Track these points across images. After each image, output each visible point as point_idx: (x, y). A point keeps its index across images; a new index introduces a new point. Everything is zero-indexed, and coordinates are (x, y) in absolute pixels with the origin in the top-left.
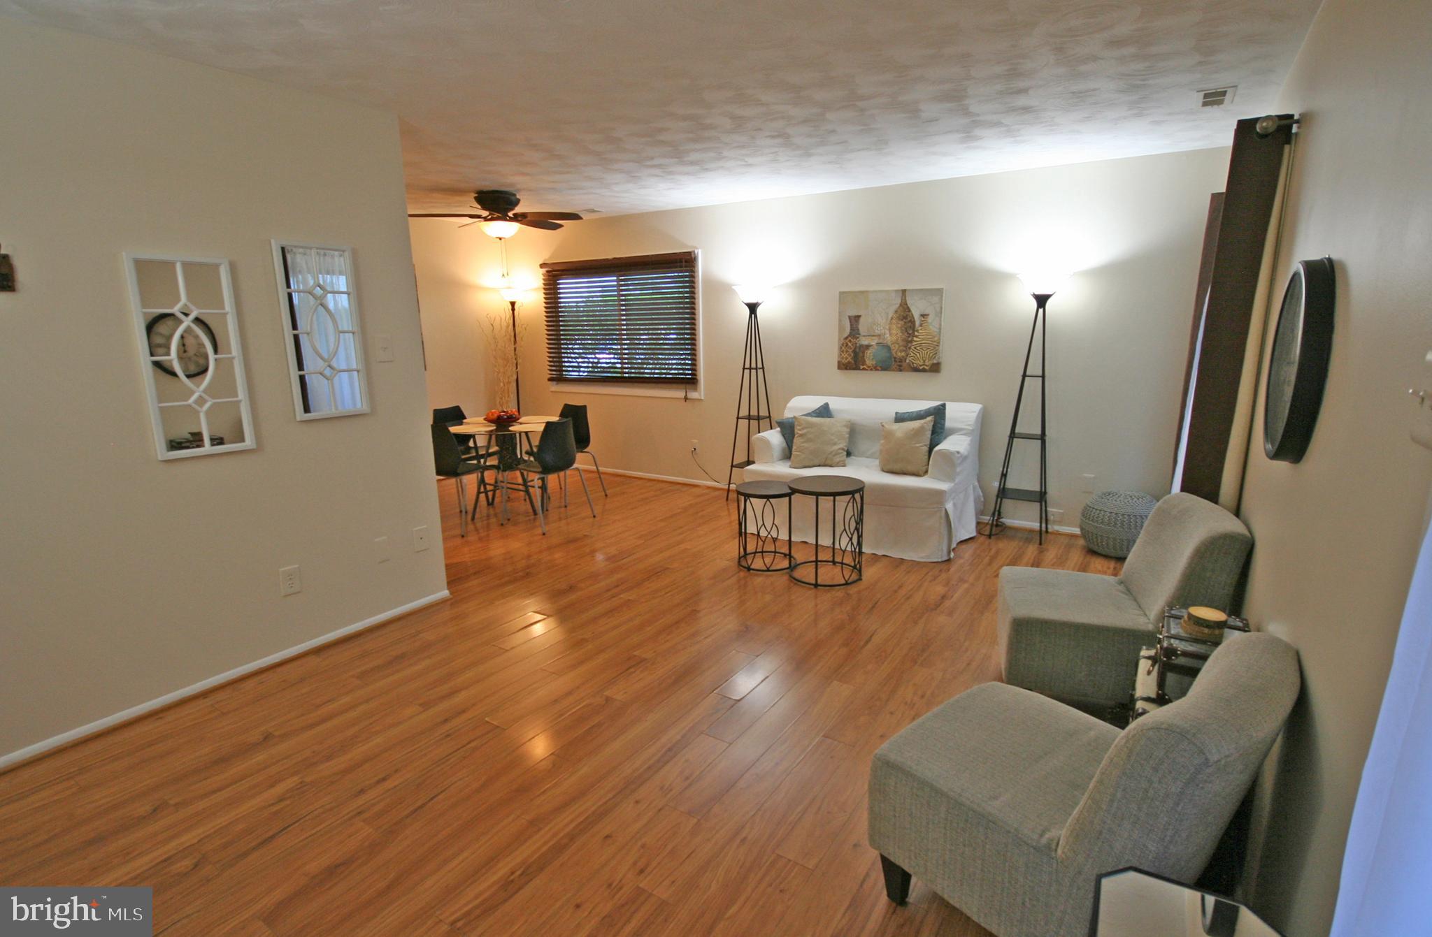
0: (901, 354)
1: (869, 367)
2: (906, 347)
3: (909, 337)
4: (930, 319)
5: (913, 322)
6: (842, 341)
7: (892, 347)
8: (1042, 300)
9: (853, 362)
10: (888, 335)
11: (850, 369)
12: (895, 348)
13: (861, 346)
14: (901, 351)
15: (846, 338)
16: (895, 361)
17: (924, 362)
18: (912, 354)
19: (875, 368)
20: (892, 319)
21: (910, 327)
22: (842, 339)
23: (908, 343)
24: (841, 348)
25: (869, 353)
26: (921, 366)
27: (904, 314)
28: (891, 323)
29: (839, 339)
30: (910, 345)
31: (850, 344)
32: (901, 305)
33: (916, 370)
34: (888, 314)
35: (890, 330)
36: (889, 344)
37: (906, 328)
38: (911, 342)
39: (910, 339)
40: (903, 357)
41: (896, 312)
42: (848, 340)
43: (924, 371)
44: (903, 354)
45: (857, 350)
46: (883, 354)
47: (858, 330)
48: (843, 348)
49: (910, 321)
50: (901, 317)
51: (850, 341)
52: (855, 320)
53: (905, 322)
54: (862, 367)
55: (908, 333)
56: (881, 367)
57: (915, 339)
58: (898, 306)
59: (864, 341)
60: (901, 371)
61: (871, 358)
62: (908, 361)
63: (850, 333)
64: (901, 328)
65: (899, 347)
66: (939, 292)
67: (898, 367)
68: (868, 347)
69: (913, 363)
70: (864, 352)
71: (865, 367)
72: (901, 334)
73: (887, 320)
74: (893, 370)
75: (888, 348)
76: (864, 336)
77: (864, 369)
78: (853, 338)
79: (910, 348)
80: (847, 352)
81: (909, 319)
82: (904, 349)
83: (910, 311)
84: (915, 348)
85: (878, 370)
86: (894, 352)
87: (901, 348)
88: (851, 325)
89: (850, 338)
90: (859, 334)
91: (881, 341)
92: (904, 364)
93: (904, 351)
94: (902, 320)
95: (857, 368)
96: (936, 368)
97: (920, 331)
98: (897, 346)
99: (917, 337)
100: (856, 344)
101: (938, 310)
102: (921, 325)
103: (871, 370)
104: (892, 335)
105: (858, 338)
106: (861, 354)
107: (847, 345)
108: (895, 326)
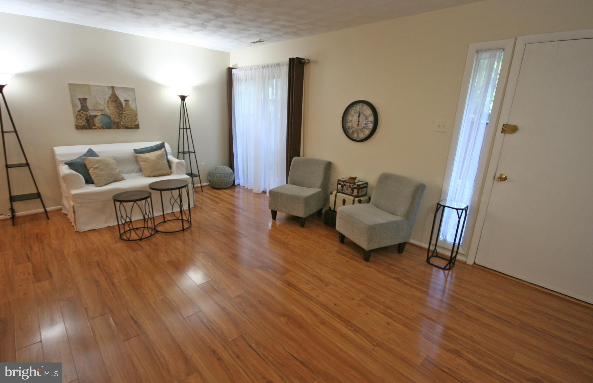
0: (116, 120)
1: (98, 127)
2: (119, 116)
3: (120, 111)
4: (130, 103)
5: (121, 104)
6: (76, 113)
7: (111, 116)
8: (183, 98)
9: (87, 125)
10: (107, 110)
11: (85, 129)
12: (113, 117)
13: (91, 116)
14: (117, 119)
15: (79, 111)
16: (114, 124)
17: (131, 123)
18: (124, 120)
19: (102, 128)
20: (108, 101)
21: (120, 106)
22: (76, 112)
23: (120, 114)
24: (77, 117)
25: (96, 120)
26: (129, 126)
27: (115, 99)
28: (108, 104)
29: (74, 112)
30: (121, 115)
31: (82, 115)
32: (112, 94)
33: (127, 128)
34: (105, 99)
35: (108, 107)
36: (109, 114)
37: (118, 107)
38: (122, 114)
39: (121, 112)
40: (119, 121)
41: (110, 98)
42: (80, 112)
43: (131, 128)
44: (118, 120)
45: (89, 118)
46: (106, 120)
47: (87, 107)
48: (78, 117)
49: (119, 103)
50: (114, 101)
51: (82, 113)
52: (83, 101)
53: (117, 104)
54: (93, 128)
55: (119, 109)
56: (106, 127)
57: (124, 112)
58: (110, 95)
59: (93, 113)
60: (119, 128)
61: (99, 122)
62: (122, 124)
63: (81, 108)
64: (115, 106)
65: (115, 116)
66: (133, 90)
67: (117, 127)
68: (95, 116)
69: (125, 125)
70: (93, 119)
71: (96, 127)
72: (115, 110)
73: (105, 102)
74: (114, 129)
75: (109, 117)
76: (91, 110)
77: (95, 129)
78: (84, 111)
79: (122, 117)
80: (81, 119)
81: (118, 102)
82: (119, 117)
83: (118, 98)
84: (125, 117)
85: (104, 129)
86: (112, 119)
87: (117, 117)
88: (81, 104)
89: (82, 111)
90: (88, 109)
91: (103, 113)
92: (120, 125)
93: (119, 118)
94: (114, 102)
95: (90, 128)
96: (137, 127)
97: (126, 109)
98: (114, 116)
99: (124, 111)
100: (87, 114)
101: (134, 98)
102: (126, 105)
103: (100, 129)
104: (110, 110)
105: (88, 111)
106: (91, 120)
107: (80, 115)
108: (110, 105)
